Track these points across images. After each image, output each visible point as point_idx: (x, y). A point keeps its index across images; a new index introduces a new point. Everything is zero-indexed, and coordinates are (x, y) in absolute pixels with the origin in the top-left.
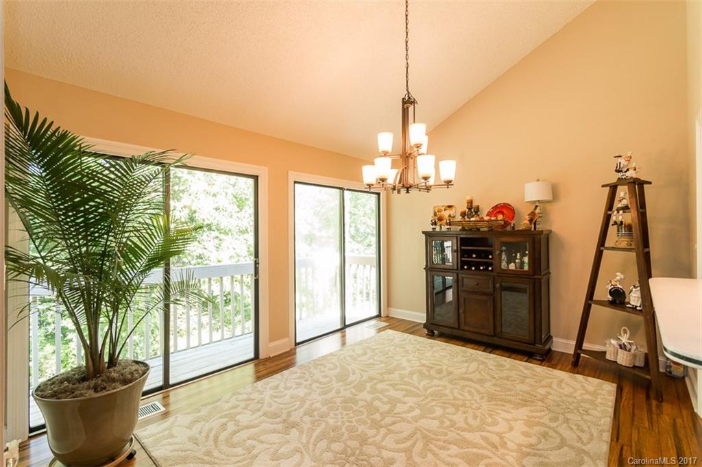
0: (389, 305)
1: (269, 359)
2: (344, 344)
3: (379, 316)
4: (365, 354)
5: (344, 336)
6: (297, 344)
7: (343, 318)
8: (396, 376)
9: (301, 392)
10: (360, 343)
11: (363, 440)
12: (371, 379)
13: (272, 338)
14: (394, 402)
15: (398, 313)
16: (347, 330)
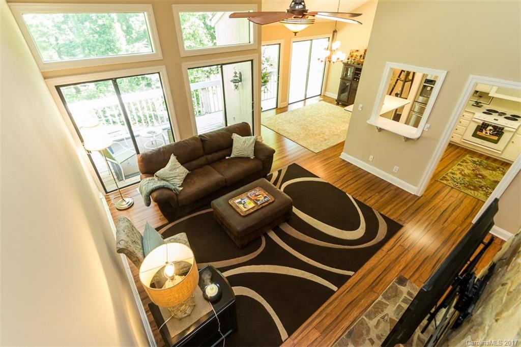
0: (325, 91)
1: (280, 108)
2: (304, 105)
3: (320, 95)
4: (312, 108)
5: (305, 102)
6: (289, 104)
7: (306, 95)
8: (319, 115)
9: (293, 117)
10: (311, 105)
11: (307, 126)
12: (312, 115)
13: (282, 102)
14: (317, 121)
15: (328, 94)
16: (307, 100)
